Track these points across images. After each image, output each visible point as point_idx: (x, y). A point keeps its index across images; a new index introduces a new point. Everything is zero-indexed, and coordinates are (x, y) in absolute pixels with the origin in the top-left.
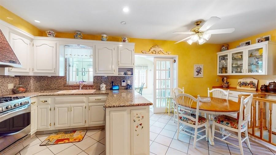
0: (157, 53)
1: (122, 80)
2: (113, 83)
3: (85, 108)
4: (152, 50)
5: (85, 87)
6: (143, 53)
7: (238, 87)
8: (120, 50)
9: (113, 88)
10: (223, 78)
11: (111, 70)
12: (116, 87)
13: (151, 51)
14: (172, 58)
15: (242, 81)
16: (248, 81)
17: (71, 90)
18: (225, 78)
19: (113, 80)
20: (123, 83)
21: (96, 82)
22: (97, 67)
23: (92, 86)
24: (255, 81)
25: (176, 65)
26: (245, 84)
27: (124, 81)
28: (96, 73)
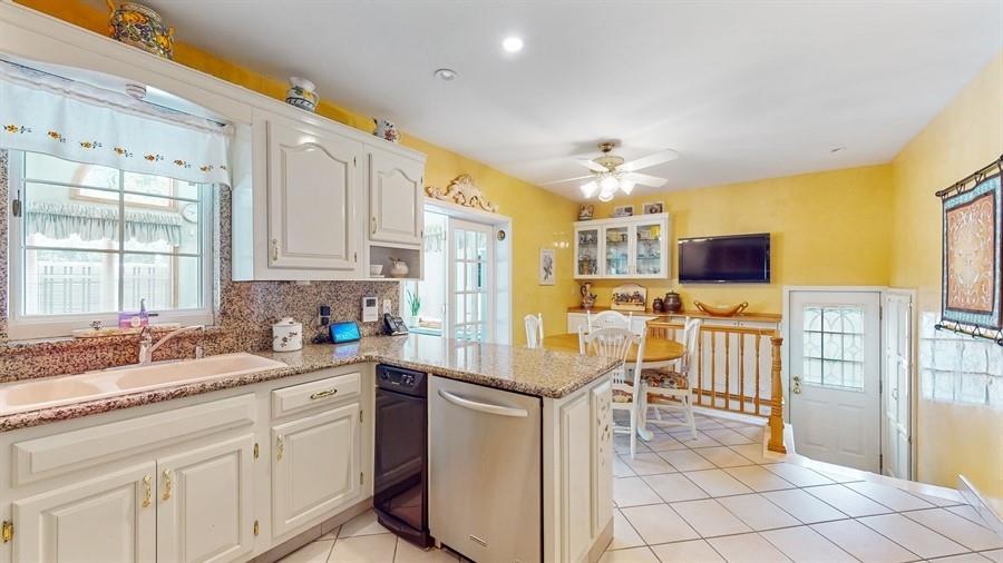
0: (467, 204)
1: (365, 299)
2: (324, 310)
3: (256, 453)
4: (456, 188)
5: (179, 346)
6: (430, 195)
7: (614, 306)
8: (379, 172)
9: (338, 337)
10: (582, 285)
11: (344, 256)
12: (348, 327)
13: (452, 194)
14: (493, 225)
15: (620, 291)
16: (631, 291)
17: (55, 374)
18: (588, 286)
19: (322, 300)
20: (366, 310)
21: (237, 314)
22: (276, 234)
23: (210, 337)
24: (642, 292)
25: (504, 247)
26: (624, 299)
27: (371, 303)
28: (274, 263)
